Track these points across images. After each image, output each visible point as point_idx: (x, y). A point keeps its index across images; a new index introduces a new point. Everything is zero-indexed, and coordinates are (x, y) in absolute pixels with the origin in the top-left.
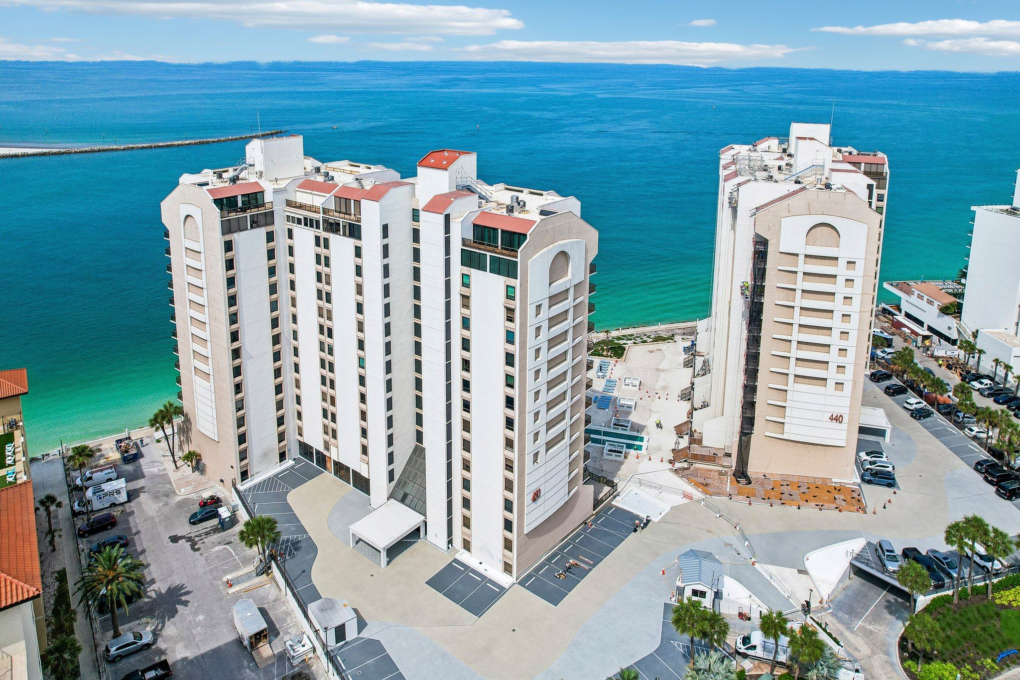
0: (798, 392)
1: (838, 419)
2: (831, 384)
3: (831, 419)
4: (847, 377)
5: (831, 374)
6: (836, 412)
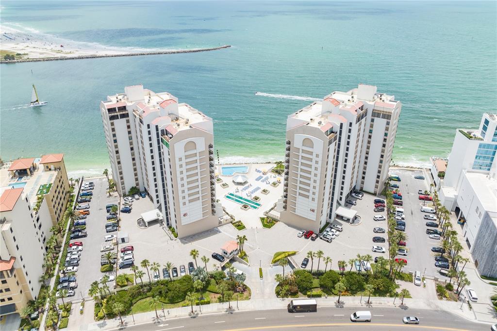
0: (300, 199)
1: (313, 211)
2: (310, 198)
3: (311, 210)
4: (316, 196)
5: (310, 194)
6: (312, 208)
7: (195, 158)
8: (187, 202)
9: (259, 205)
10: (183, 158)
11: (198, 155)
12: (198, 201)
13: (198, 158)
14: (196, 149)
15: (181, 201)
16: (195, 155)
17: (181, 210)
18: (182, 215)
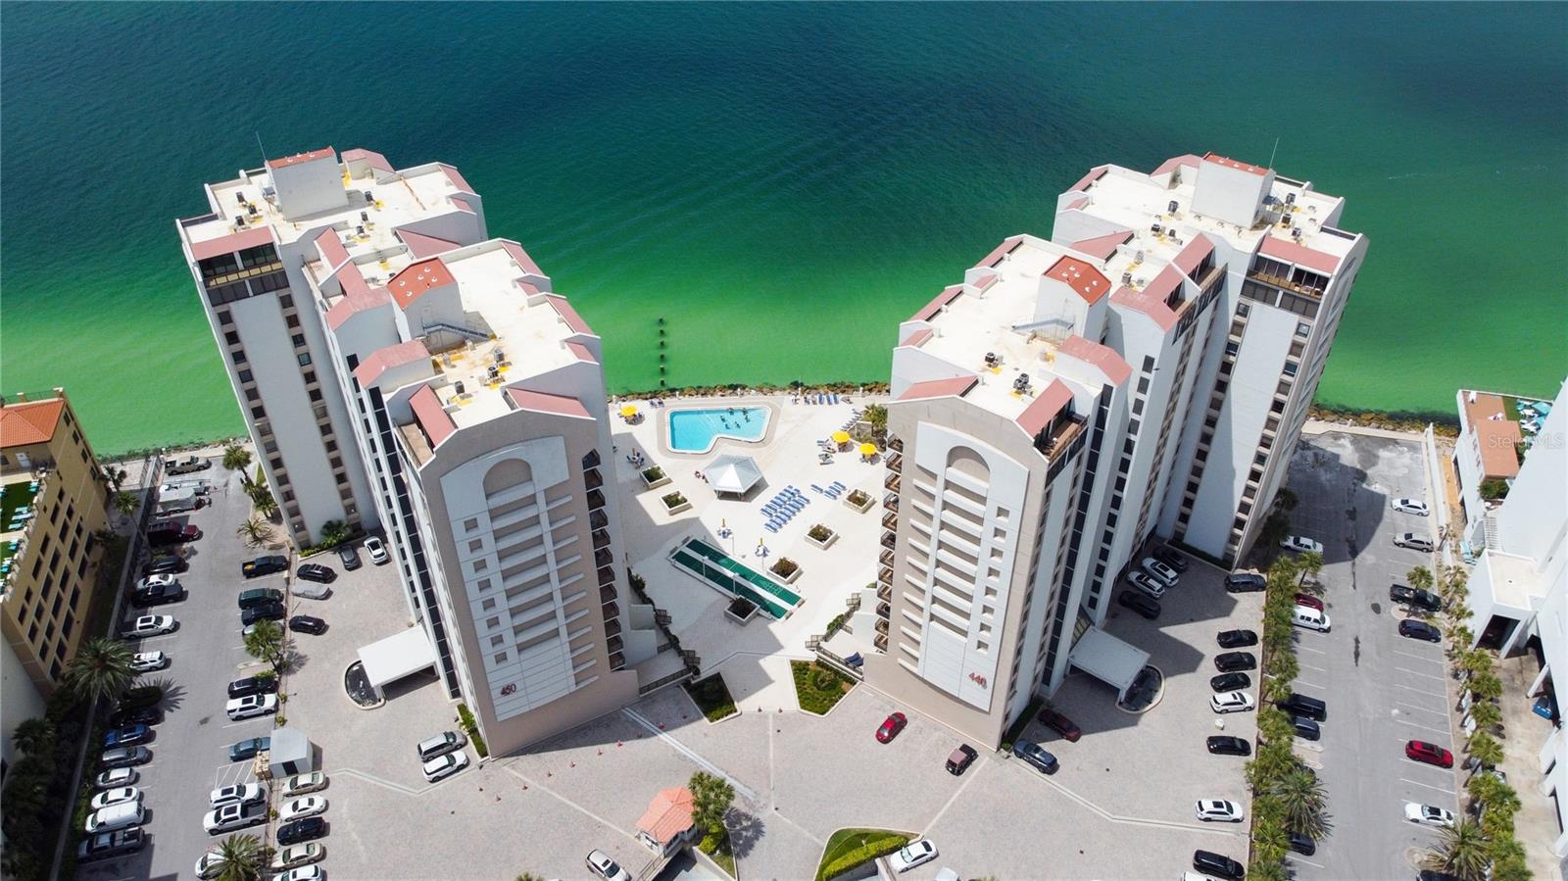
0: (934, 633)
2: (973, 638)
4: (992, 638)
5: (973, 626)
6: (978, 672)
7: (530, 512)
8: (512, 654)
9: (792, 599)
10: (484, 521)
11: (541, 499)
12: (555, 642)
13: (542, 508)
14: (531, 479)
15: (488, 651)
16: (532, 500)
17: (490, 678)
18: (496, 693)
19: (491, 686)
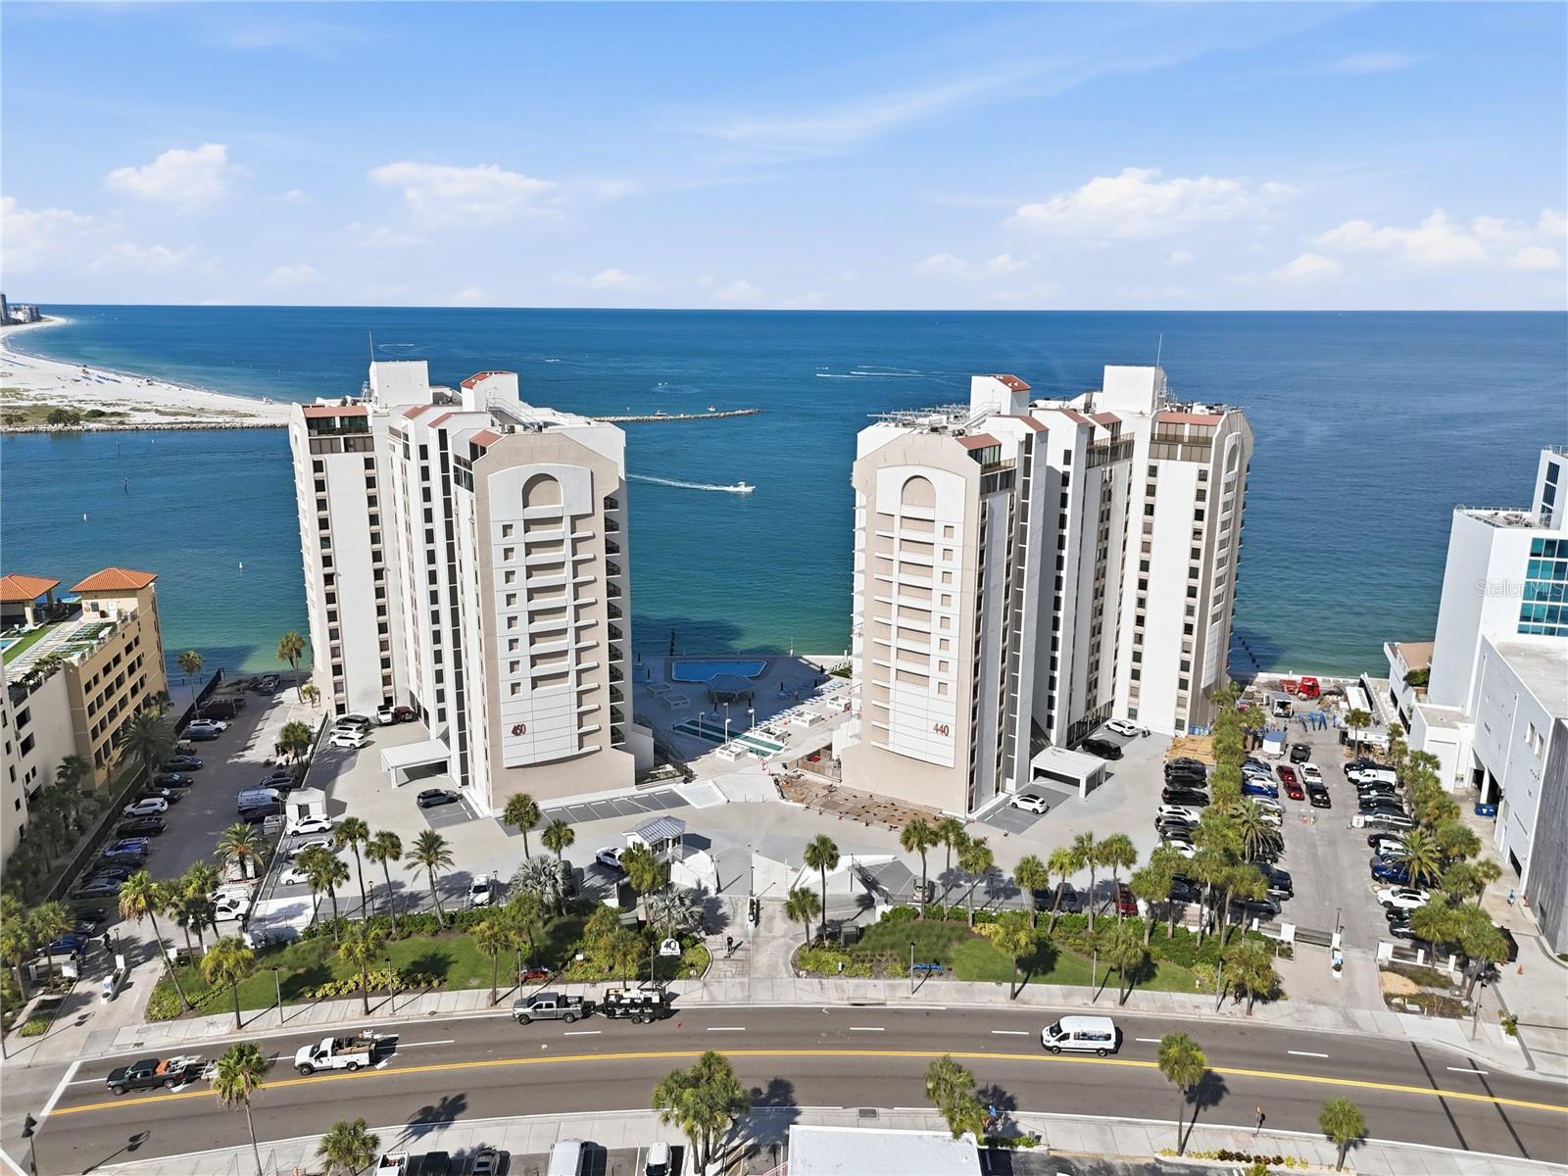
0: (902, 694)
1: (943, 730)
2: (933, 683)
3: (937, 729)
4: (950, 676)
5: (932, 669)
6: (943, 721)
7: (557, 534)
8: (527, 684)
9: (778, 748)
10: (519, 526)
11: (567, 524)
12: (565, 687)
15: (505, 679)
16: (560, 522)
17: (503, 711)
18: (506, 730)
19: (503, 720)
